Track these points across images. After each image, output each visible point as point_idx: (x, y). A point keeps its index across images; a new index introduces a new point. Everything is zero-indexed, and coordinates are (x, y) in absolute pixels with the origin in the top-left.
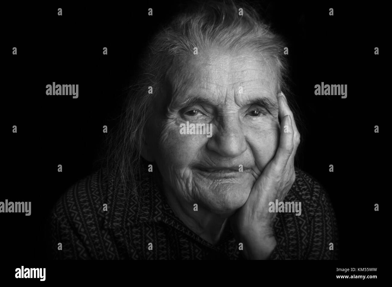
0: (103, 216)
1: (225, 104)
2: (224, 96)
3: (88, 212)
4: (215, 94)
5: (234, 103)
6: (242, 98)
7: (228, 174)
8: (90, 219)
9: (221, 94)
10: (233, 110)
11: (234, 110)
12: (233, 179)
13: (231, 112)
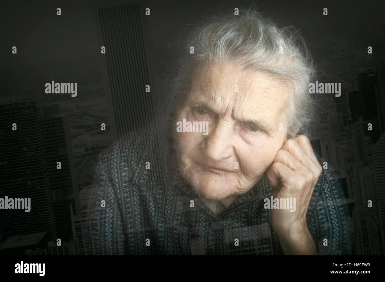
0: (134, 171)
1: (224, 115)
2: (226, 108)
3: (124, 166)
4: (220, 106)
5: (230, 116)
6: (236, 115)
7: (213, 170)
8: (125, 171)
9: (223, 106)
10: (228, 122)
11: (230, 122)
12: (218, 175)
13: (227, 122)
